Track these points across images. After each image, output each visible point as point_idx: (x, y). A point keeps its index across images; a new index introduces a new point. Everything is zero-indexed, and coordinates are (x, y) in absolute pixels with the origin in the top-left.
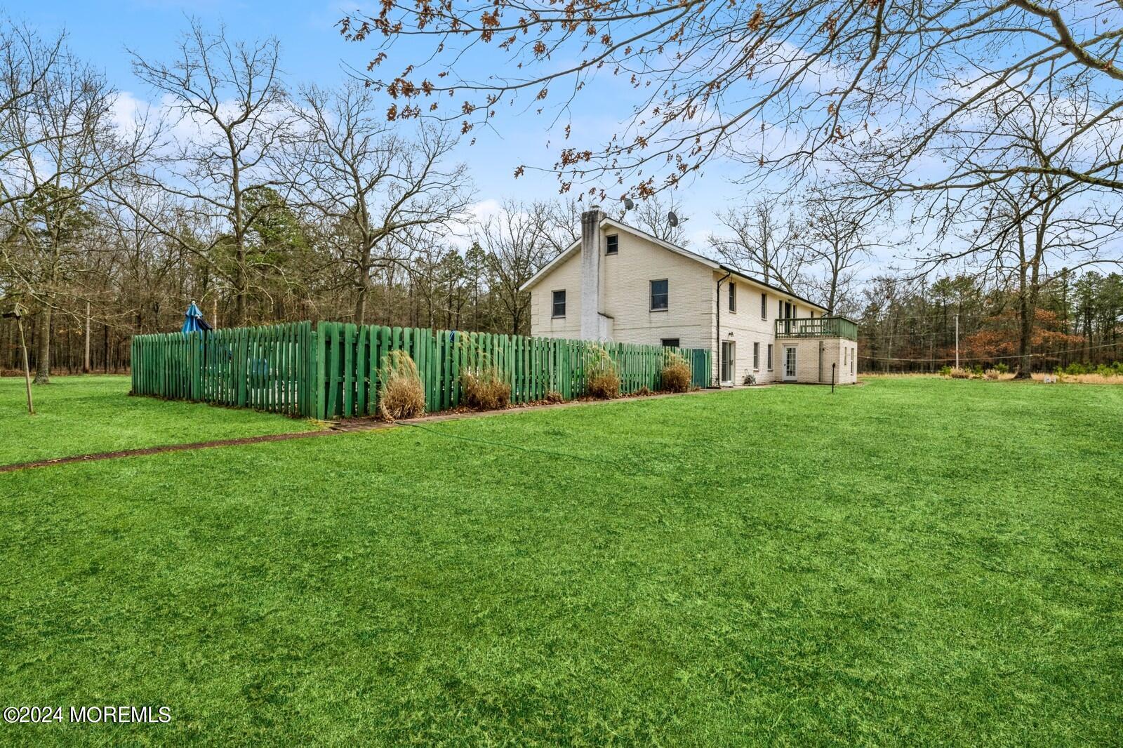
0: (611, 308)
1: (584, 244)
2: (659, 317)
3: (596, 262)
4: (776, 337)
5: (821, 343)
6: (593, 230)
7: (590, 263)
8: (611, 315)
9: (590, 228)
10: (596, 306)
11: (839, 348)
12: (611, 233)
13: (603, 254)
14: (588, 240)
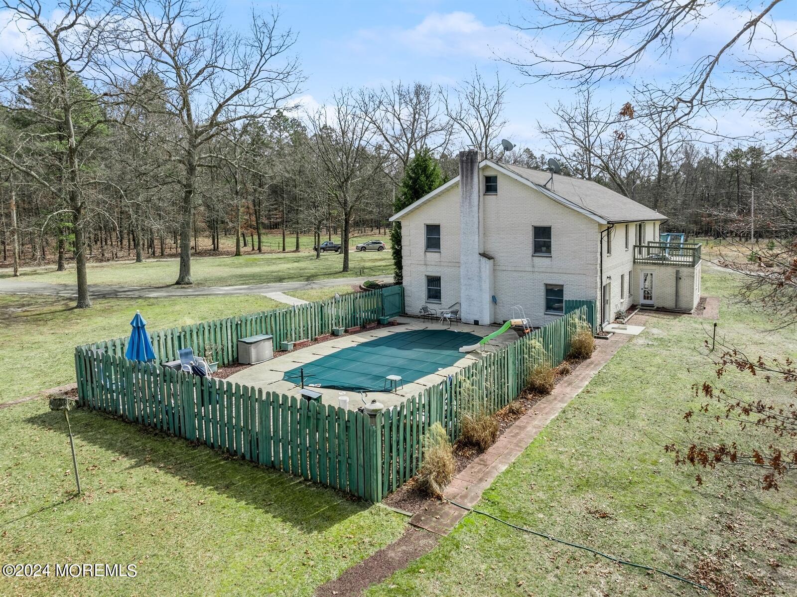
0: (492, 249)
1: (463, 183)
2: (542, 262)
3: (476, 203)
4: (634, 262)
5: (677, 272)
6: (472, 170)
7: (470, 203)
8: (491, 254)
9: (469, 168)
10: (477, 247)
11: (693, 277)
12: (490, 173)
13: (481, 194)
14: (467, 180)
